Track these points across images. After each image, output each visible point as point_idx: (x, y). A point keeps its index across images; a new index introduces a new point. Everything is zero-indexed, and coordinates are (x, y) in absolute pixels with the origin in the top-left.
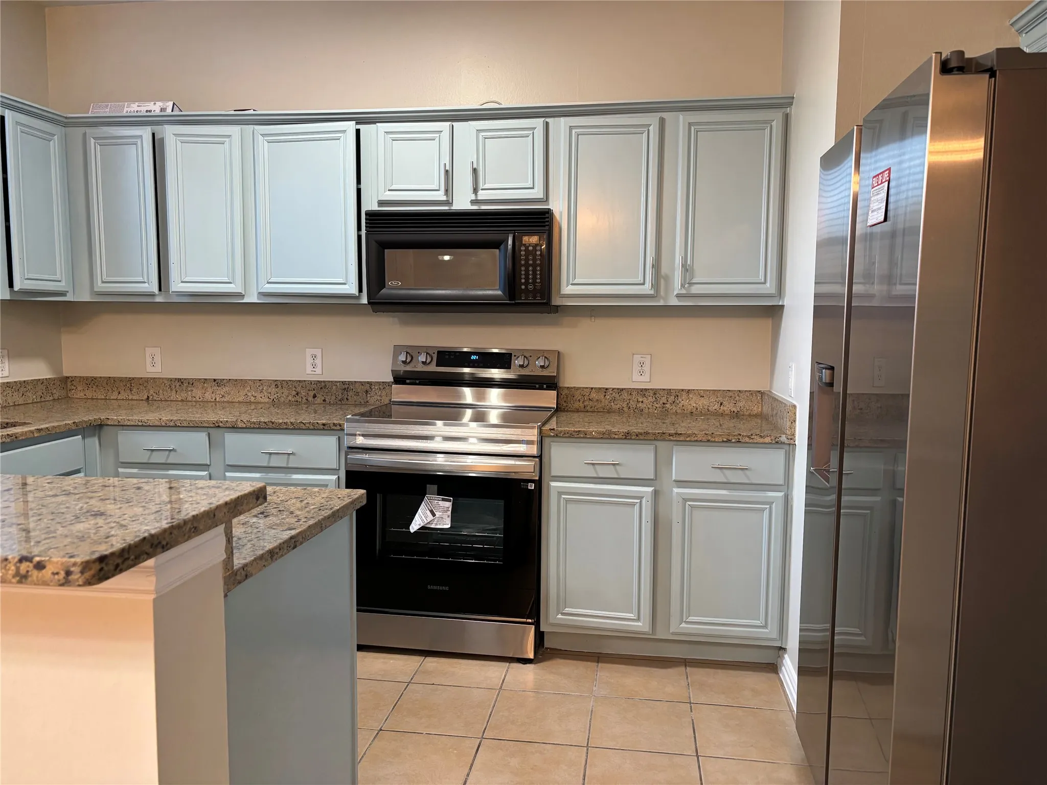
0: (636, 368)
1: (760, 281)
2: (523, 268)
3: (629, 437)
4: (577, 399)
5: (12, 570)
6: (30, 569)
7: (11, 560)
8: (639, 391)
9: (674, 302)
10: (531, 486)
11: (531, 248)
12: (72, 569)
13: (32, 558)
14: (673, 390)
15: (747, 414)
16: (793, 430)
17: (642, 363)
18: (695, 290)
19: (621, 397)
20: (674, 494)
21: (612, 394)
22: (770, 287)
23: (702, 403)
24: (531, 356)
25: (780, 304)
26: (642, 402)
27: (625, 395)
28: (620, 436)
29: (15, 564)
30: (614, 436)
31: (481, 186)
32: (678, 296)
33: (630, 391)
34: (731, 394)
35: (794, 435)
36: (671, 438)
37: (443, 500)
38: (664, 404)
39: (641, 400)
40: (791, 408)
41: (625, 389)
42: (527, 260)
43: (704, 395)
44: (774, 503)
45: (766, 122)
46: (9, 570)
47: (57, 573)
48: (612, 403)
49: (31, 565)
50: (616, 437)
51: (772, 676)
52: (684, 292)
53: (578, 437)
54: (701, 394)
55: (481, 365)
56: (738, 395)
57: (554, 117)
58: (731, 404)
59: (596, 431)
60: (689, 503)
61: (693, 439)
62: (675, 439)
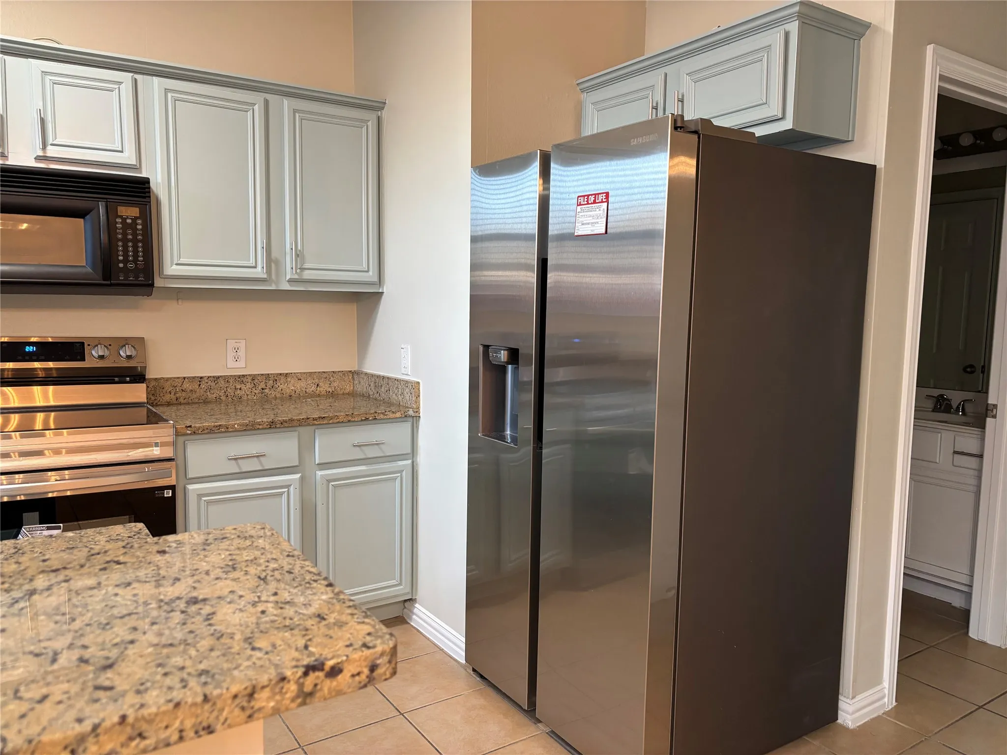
0: (231, 354)
1: (364, 270)
2: (120, 244)
3: (274, 426)
4: (168, 391)
5: (293, 691)
6: (318, 681)
7: (291, 678)
8: (237, 378)
9: (286, 286)
10: (168, 494)
11: (129, 221)
12: (378, 662)
13: (323, 664)
14: (271, 374)
15: (341, 392)
16: (418, 404)
17: (236, 349)
18: (307, 275)
19: (217, 385)
20: (318, 477)
21: (207, 383)
22: (372, 276)
23: (300, 386)
24: (110, 345)
25: (380, 291)
26: (240, 389)
27: (222, 383)
28: (265, 426)
29: (297, 682)
30: (258, 426)
31: (50, 140)
32: (290, 281)
33: (226, 379)
34: (325, 375)
35: (418, 408)
36: (315, 422)
37: (49, 528)
38: (263, 389)
39: (239, 387)
40: (416, 385)
41: (221, 376)
42: (125, 234)
43: (302, 378)
44: (404, 472)
45: (362, 121)
46: (286, 693)
47: (359, 674)
48: (209, 393)
49: (321, 674)
50: (261, 427)
51: (406, 626)
52: (296, 277)
53: (219, 432)
54: (299, 377)
55: (43, 358)
56: (332, 376)
57: (143, 74)
58: (326, 385)
59: (238, 423)
60: (333, 483)
61: (335, 421)
62: (319, 423)
